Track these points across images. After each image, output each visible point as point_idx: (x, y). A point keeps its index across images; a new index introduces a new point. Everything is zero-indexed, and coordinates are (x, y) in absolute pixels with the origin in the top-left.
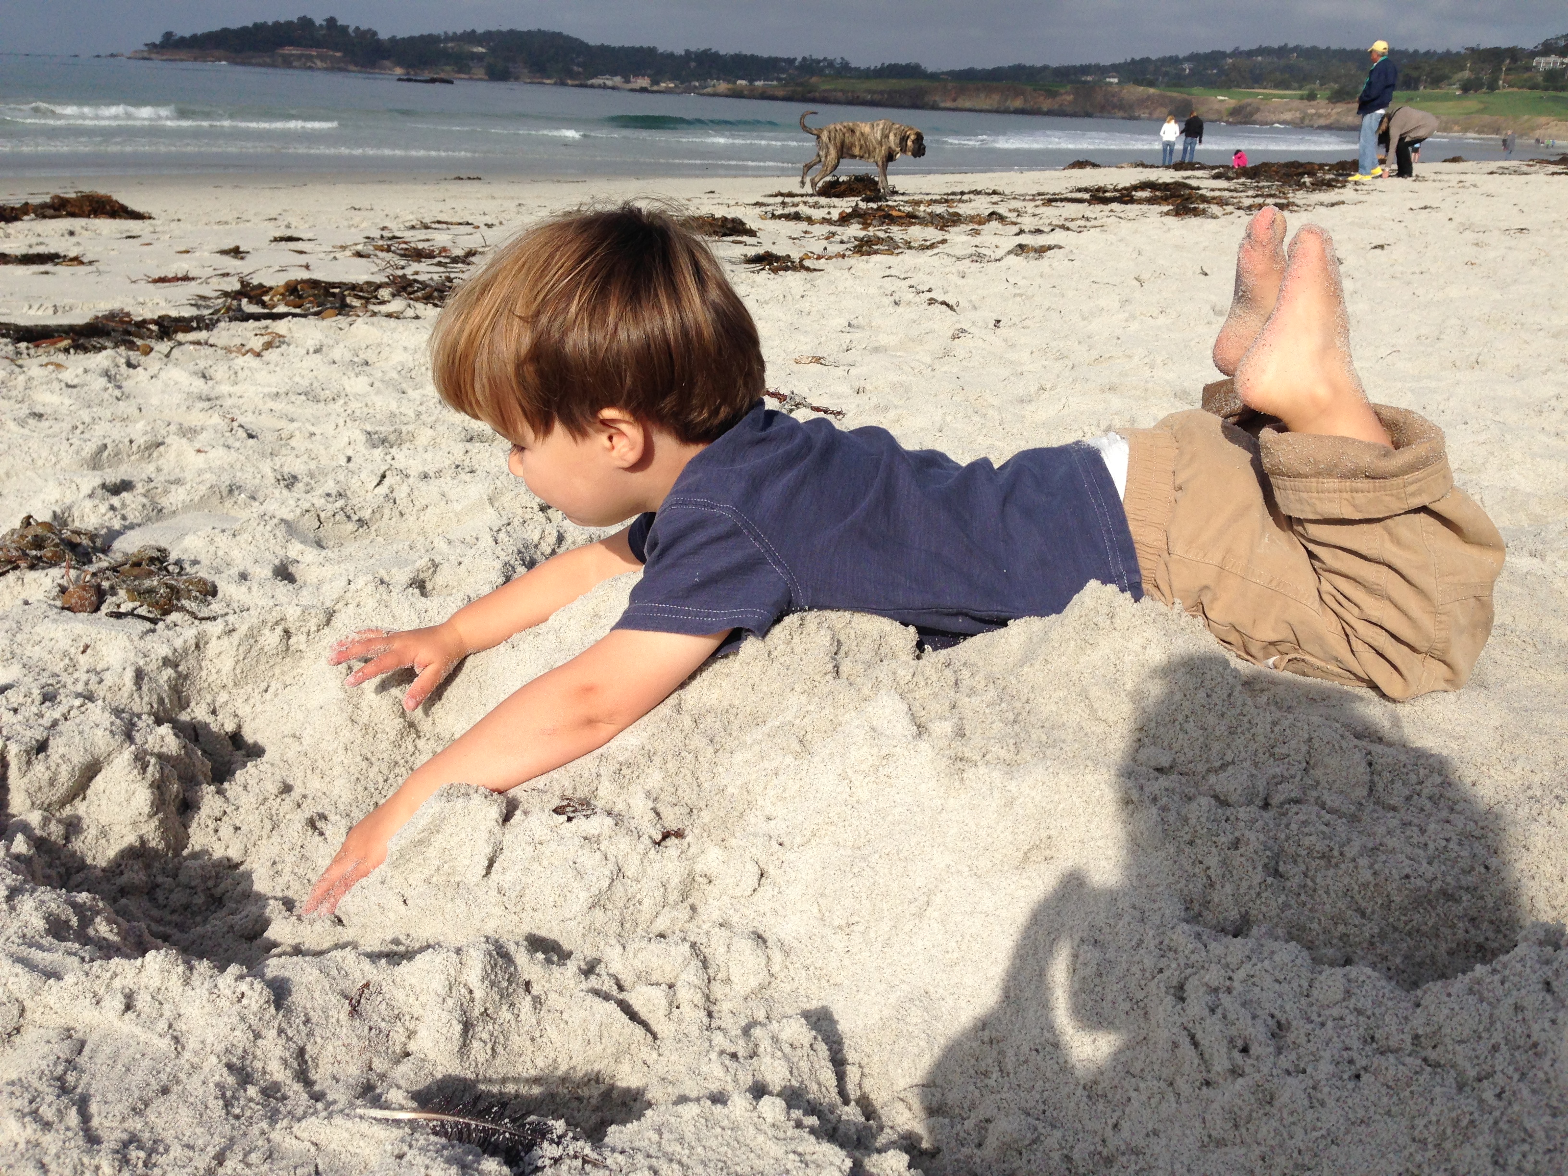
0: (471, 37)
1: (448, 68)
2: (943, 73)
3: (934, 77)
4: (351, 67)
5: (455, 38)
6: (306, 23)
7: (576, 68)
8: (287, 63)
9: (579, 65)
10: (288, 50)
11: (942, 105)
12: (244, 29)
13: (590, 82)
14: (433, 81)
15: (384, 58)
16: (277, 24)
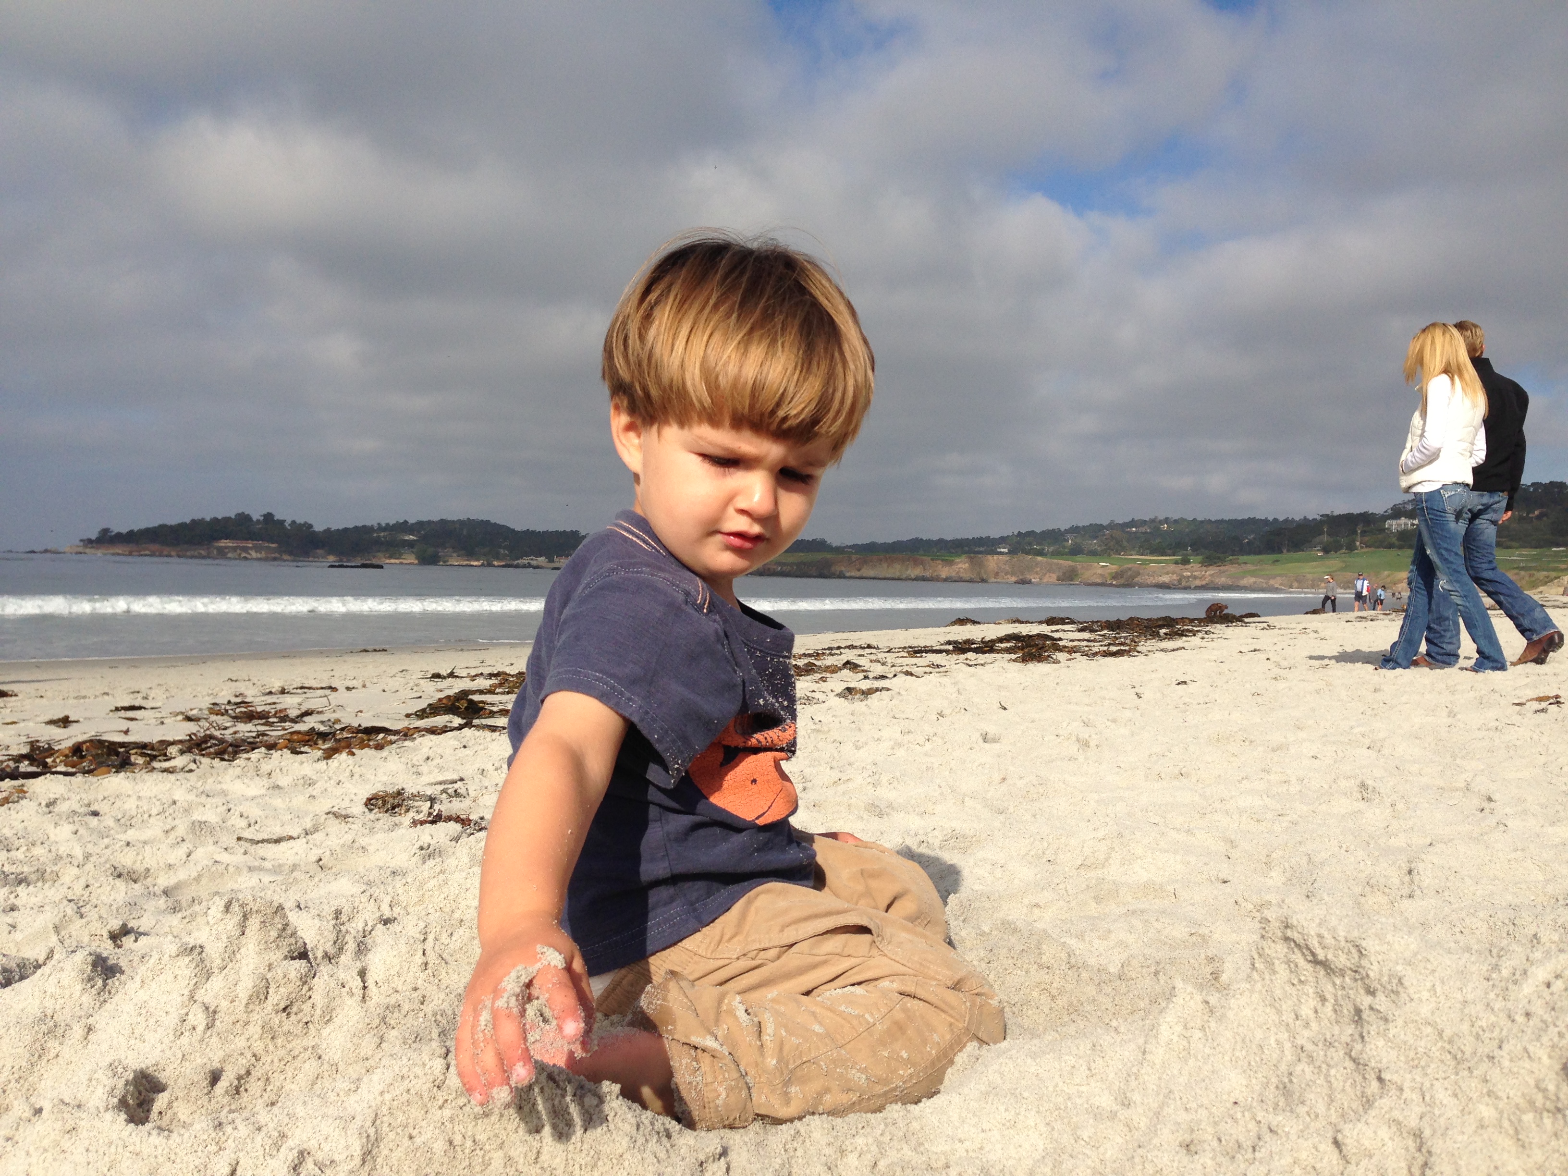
0: (404, 527)
1: (380, 554)
2: (847, 547)
3: (839, 550)
4: (285, 557)
5: (388, 528)
6: (244, 519)
7: (502, 551)
8: (222, 553)
9: (504, 548)
10: (223, 543)
11: (848, 574)
12: (182, 526)
13: (516, 562)
14: (364, 566)
15: (317, 547)
16: (215, 520)
